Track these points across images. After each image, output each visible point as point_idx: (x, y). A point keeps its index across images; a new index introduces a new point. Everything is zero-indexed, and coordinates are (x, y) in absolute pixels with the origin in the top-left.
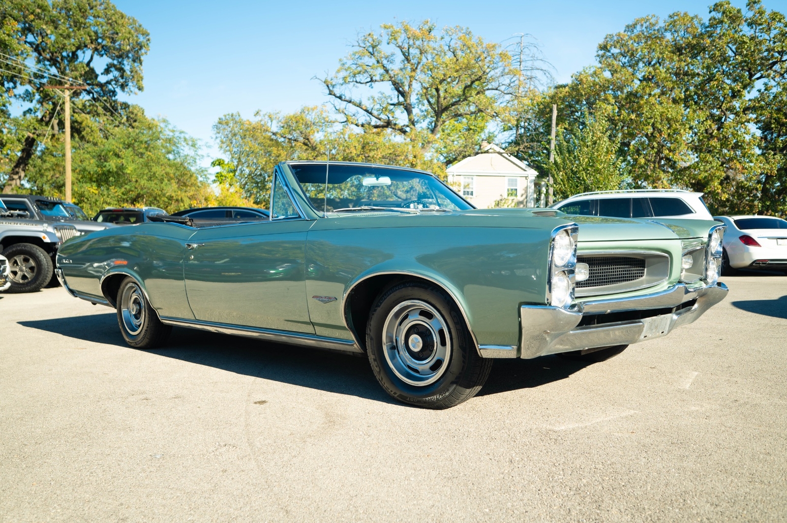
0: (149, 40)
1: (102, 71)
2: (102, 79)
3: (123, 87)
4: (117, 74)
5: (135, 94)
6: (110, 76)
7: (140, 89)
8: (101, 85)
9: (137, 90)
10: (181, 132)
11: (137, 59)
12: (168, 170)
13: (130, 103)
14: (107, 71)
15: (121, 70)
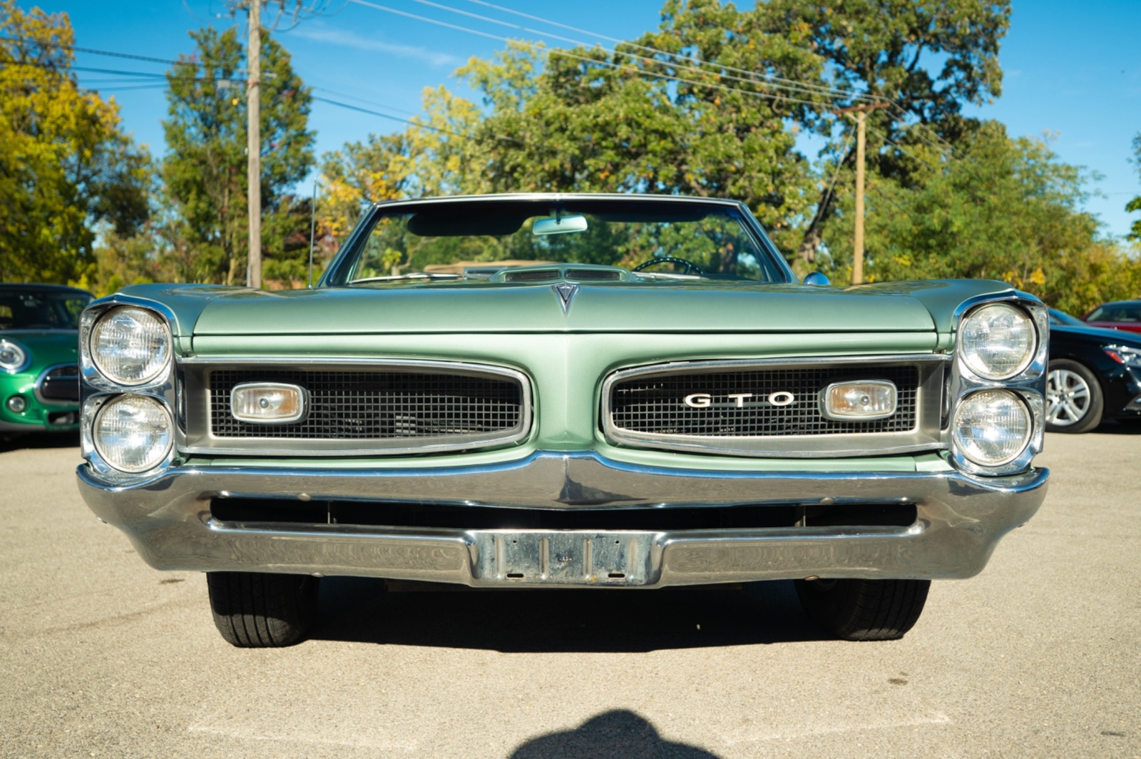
0: (1008, 11)
1: (939, 73)
2: (938, 87)
3: (970, 94)
4: (961, 75)
5: (990, 102)
6: (951, 80)
7: (996, 93)
8: (934, 97)
9: (990, 96)
10: (1050, 156)
11: (991, 47)
12: (1022, 221)
13: (981, 118)
14: (946, 73)
15: (967, 68)
